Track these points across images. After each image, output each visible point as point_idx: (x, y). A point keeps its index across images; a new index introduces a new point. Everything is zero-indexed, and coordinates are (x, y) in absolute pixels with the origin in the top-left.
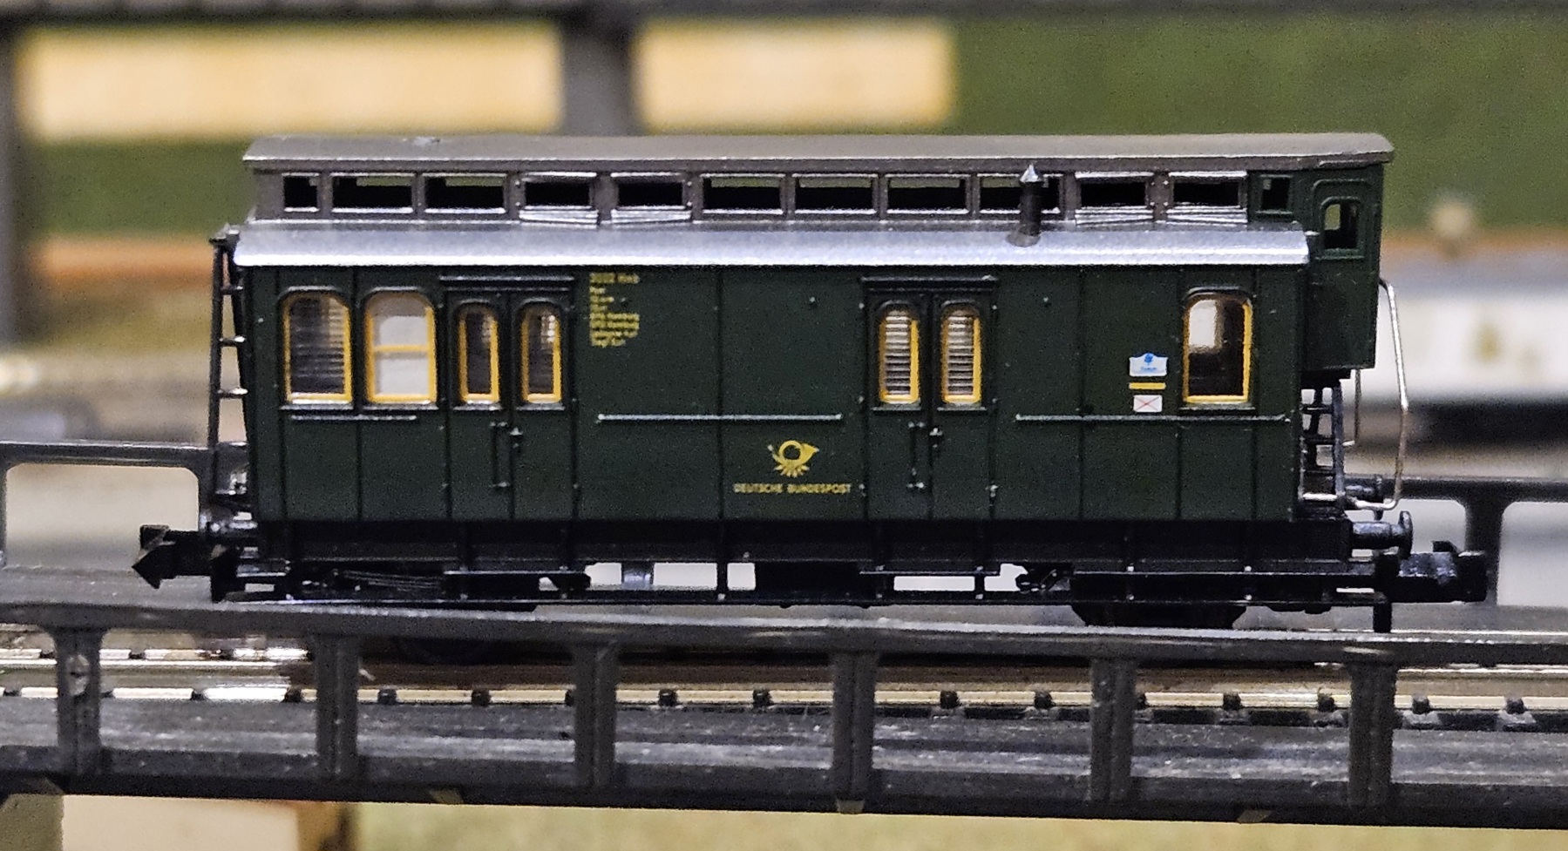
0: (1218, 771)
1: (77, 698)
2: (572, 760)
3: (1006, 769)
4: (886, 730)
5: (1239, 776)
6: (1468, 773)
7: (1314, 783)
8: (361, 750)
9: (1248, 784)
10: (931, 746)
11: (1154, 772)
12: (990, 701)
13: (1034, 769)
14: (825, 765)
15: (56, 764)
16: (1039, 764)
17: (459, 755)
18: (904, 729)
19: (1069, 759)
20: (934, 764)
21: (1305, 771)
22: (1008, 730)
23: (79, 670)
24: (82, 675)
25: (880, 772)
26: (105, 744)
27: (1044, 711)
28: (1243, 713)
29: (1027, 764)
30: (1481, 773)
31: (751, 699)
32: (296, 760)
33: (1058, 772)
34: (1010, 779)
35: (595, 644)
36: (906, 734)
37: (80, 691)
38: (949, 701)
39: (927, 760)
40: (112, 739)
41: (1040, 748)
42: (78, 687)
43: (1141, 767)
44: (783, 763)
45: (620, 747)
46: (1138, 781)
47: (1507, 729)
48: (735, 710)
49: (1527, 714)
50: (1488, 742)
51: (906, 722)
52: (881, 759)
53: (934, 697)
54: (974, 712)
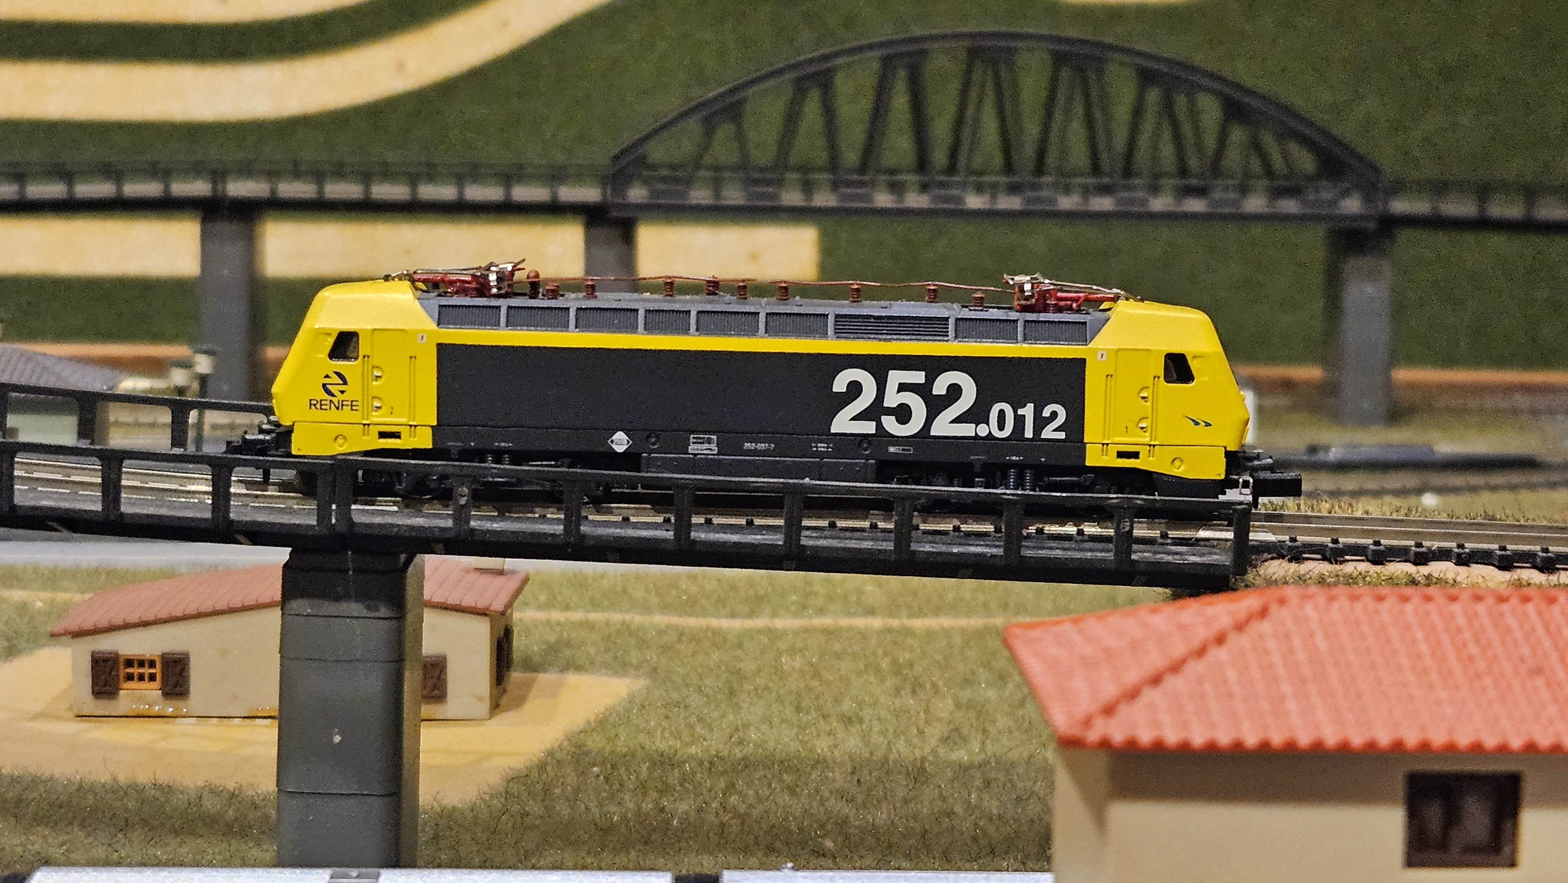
0: (948, 550)
1: (462, 506)
2: (672, 538)
3: (858, 546)
4: (805, 533)
5: (955, 550)
6: (1055, 553)
7: (989, 555)
8: (582, 532)
9: (960, 554)
10: (825, 538)
11: (921, 549)
12: (851, 526)
13: (869, 547)
14: (780, 543)
15: (451, 535)
16: (871, 545)
17: (624, 535)
19: (885, 544)
20: (826, 544)
21: (985, 551)
22: (859, 534)
23: (463, 494)
24: (465, 496)
25: (804, 546)
26: (471, 527)
27: (874, 530)
28: (961, 533)
29: (866, 545)
31: (745, 523)
32: (553, 535)
33: (880, 549)
34: (860, 550)
35: (684, 487)
36: (814, 535)
38: (832, 525)
40: (476, 526)
41: (872, 540)
42: (463, 501)
43: (914, 547)
44: (761, 542)
45: (693, 535)
46: (913, 554)
47: (1076, 541)
48: (739, 526)
49: (1087, 536)
50: (1066, 544)
51: (817, 532)
52: (804, 542)
53: (826, 523)
54: (844, 529)
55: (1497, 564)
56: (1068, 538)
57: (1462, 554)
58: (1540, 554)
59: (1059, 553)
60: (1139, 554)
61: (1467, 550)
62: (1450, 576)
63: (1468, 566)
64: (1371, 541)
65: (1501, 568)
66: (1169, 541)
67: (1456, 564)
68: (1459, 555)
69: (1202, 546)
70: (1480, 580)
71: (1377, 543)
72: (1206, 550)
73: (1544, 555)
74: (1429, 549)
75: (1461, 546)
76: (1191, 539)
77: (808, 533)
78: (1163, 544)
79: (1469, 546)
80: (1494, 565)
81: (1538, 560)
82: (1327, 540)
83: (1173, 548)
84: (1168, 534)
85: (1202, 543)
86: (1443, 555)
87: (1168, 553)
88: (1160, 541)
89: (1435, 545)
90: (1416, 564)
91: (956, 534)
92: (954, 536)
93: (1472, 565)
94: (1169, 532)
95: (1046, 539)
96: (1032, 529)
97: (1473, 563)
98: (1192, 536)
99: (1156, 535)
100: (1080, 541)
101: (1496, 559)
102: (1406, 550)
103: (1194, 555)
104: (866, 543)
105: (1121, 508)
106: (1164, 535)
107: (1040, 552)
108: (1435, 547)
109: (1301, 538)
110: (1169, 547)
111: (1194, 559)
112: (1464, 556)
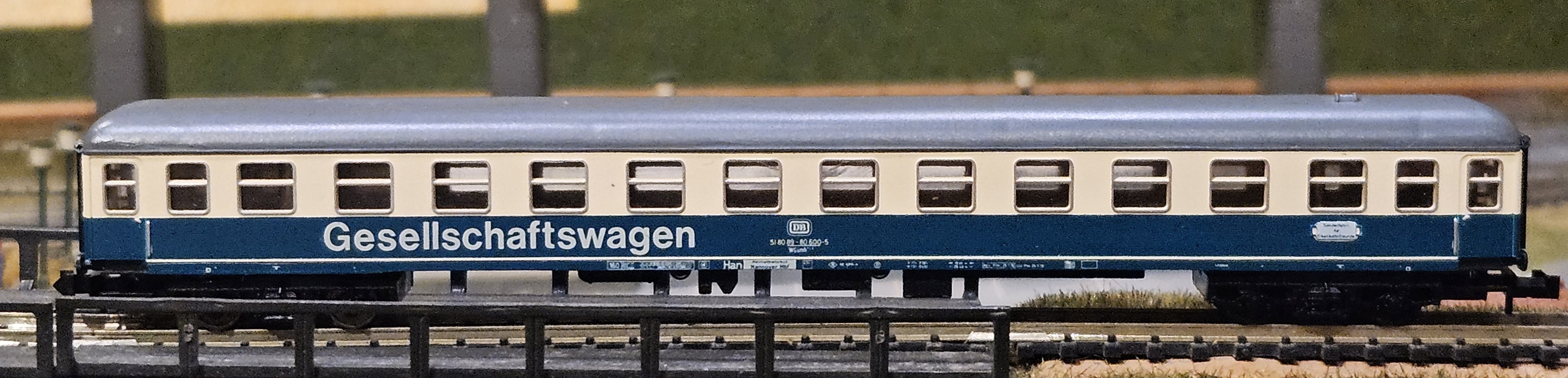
1: (188, 343)
2: (409, 367)
3: (606, 368)
4: (552, 353)
5: (706, 369)
6: (811, 367)
7: (741, 372)
8: (316, 365)
10: (575, 358)
11: (671, 369)
12: (609, 341)
13: (616, 369)
14: (524, 368)
16: (619, 366)
17: (359, 366)
18: (563, 353)
19: (634, 364)
22: (613, 351)
23: (189, 331)
24: (191, 333)
25: (548, 370)
26: (200, 364)
27: (633, 345)
28: (724, 344)
31: (499, 342)
32: (285, 369)
33: (628, 369)
35: (421, 315)
36: (565, 355)
37: (190, 339)
38: (590, 341)
39: (571, 366)
40: (204, 362)
41: (624, 358)
42: (188, 338)
43: (664, 366)
44: (504, 367)
45: (432, 362)
47: (842, 350)
48: (492, 346)
49: (854, 343)
50: (827, 355)
51: (568, 350)
52: (548, 364)
53: (583, 339)
54: (601, 346)
55: (1279, 357)
56: (833, 346)
57: (1242, 349)
58: (1324, 346)
59: (815, 367)
60: (900, 364)
61: (1248, 344)
63: (1249, 360)
64: (1149, 338)
65: (1283, 362)
66: (938, 345)
67: (1236, 359)
68: (1239, 350)
69: (973, 350)
71: (1155, 340)
72: (972, 354)
73: (1328, 346)
74: (1210, 344)
75: (1242, 340)
76: (962, 342)
77: (558, 353)
78: (932, 349)
79: (1252, 339)
80: (1276, 359)
81: (1323, 352)
82: (1103, 337)
83: (941, 355)
84: (938, 337)
86: (1223, 349)
87: (931, 361)
88: (929, 344)
89: (1216, 339)
90: (1195, 361)
91: (718, 345)
92: (713, 349)
93: (1254, 359)
94: (939, 336)
95: (809, 349)
96: (798, 338)
97: (1258, 357)
98: (964, 339)
99: (927, 339)
100: (845, 350)
101: (1279, 351)
102: (1185, 346)
103: (958, 362)
104: (614, 364)
105: (875, 319)
106: (935, 339)
107: (796, 366)
108: (1215, 342)
109: (1075, 337)
110: (937, 353)
111: (957, 368)
112: (1245, 350)
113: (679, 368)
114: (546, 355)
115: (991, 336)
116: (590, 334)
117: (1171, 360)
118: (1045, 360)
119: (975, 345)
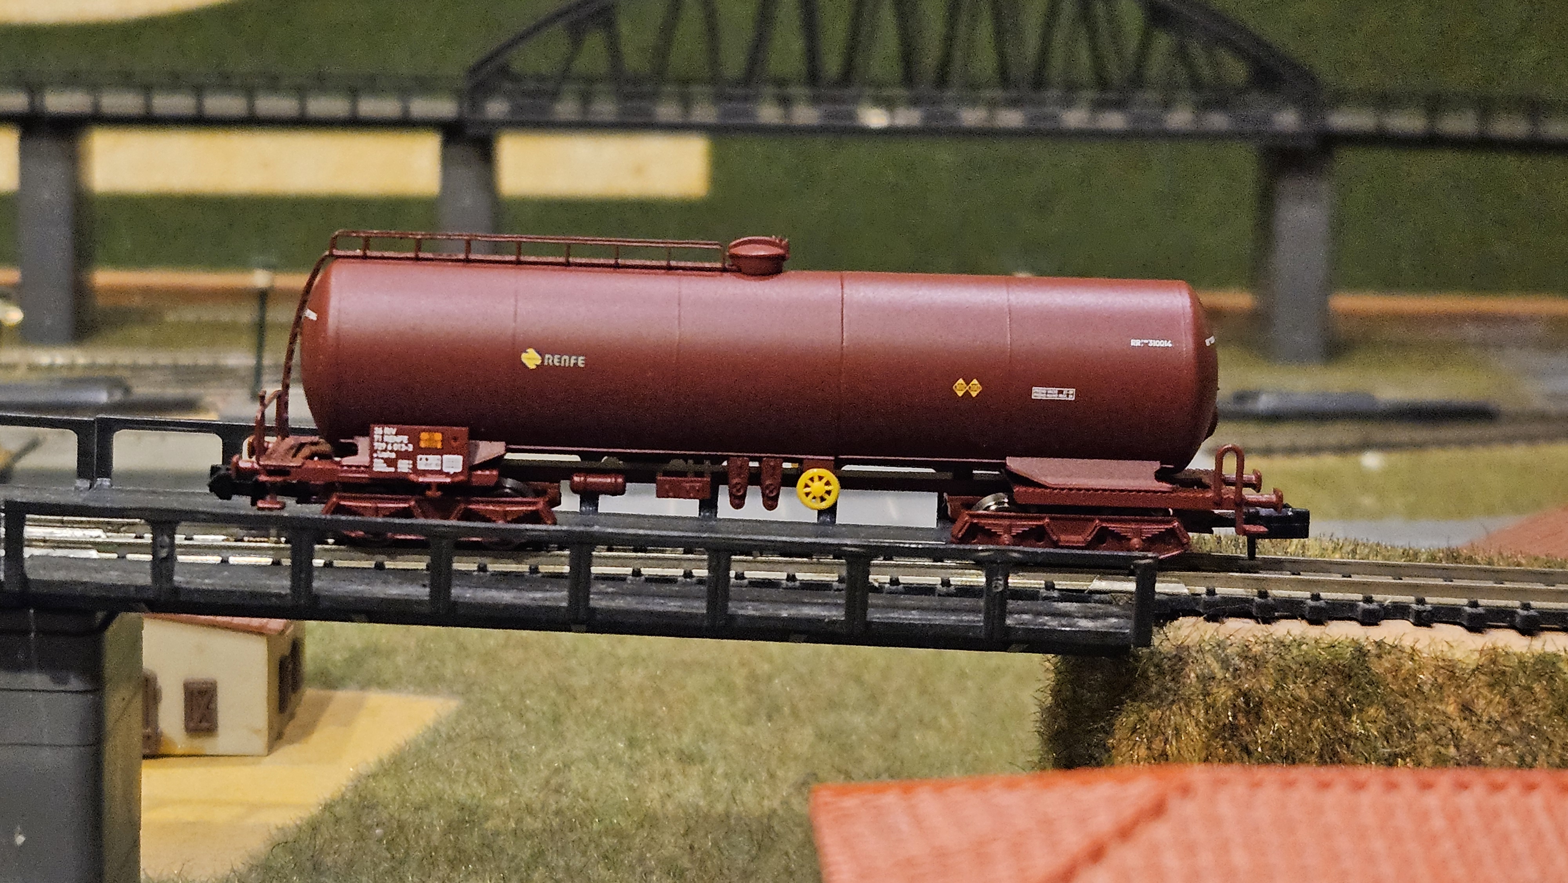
0: (776, 612)
2: (427, 599)
3: (660, 609)
4: (598, 587)
5: (784, 614)
6: (910, 617)
7: (826, 620)
8: (314, 590)
9: (790, 619)
10: (623, 596)
11: (741, 612)
12: (659, 575)
13: (676, 609)
14: (564, 605)
15: (150, 595)
16: (680, 607)
17: (366, 594)
18: (609, 587)
19: (695, 604)
20: (623, 605)
21: (823, 614)
22: (666, 588)
23: (163, 545)
24: (166, 548)
25: (593, 609)
26: (176, 585)
27: (688, 580)
28: (797, 583)
29: (673, 606)
30: (917, 617)
31: (527, 570)
32: (279, 595)
33: (689, 611)
34: (662, 614)
35: (442, 536)
36: (610, 590)
38: (637, 573)
39: (620, 603)
40: (180, 582)
41: (682, 599)
42: (163, 555)
43: (733, 608)
44: (541, 603)
45: (454, 592)
46: (733, 617)
47: (939, 595)
48: (518, 575)
50: (925, 602)
51: (611, 583)
52: (594, 600)
53: (629, 570)
54: (651, 580)
55: (1465, 623)
56: (929, 590)
57: (1422, 611)
59: (914, 617)
60: (1016, 616)
61: (1428, 607)
62: (1407, 643)
63: (1429, 626)
64: (1308, 594)
65: (1470, 631)
66: (1056, 594)
67: (1414, 624)
68: (1418, 613)
69: (1096, 602)
70: (1446, 648)
71: (1315, 597)
72: (1101, 608)
73: (1526, 613)
74: (1381, 604)
75: (1420, 601)
76: (1083, 591)
77: (602, 587)
78: (1050, 599)
79: (1432, 600)
81: (1518, 620)
82: (1252, 592)
83: (1062, 606)
84: (1054, 585)
85: (1097, 597)
86: (1398, 612)
87: (1055, 614)
88: (1045, 593)
89: (1388, 599)
90: (1363, 624)
91: (790, 584)
92: (784, 589)
93: (1435, 625)
94: (1055, 582)
95: (901, 593)
96: (886, 579)
97: (1436, 622)
98: (1085, 588)
99: (1041, 586)
100: (943, 596)
101: (1466, 617)
102: (1352, 605)
103: (1086, 617)
104: (672, 604)
105: (995, 562)
106: (1050, 586)
107: (892, 615)
108: (1388, 601)
109: (1221, 591)
110: (1055, 603)
111: (1086, 624)
112: (1424, 614)
113: (751, 612)
114: (593, 590)
115: (1131, 586)
116: (637, 564)
117: (1335, 622)
118: (1184, 616)
119: (1098, 596)
